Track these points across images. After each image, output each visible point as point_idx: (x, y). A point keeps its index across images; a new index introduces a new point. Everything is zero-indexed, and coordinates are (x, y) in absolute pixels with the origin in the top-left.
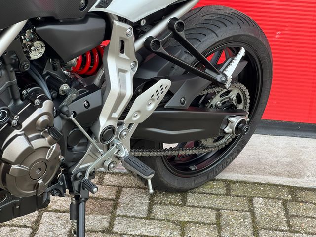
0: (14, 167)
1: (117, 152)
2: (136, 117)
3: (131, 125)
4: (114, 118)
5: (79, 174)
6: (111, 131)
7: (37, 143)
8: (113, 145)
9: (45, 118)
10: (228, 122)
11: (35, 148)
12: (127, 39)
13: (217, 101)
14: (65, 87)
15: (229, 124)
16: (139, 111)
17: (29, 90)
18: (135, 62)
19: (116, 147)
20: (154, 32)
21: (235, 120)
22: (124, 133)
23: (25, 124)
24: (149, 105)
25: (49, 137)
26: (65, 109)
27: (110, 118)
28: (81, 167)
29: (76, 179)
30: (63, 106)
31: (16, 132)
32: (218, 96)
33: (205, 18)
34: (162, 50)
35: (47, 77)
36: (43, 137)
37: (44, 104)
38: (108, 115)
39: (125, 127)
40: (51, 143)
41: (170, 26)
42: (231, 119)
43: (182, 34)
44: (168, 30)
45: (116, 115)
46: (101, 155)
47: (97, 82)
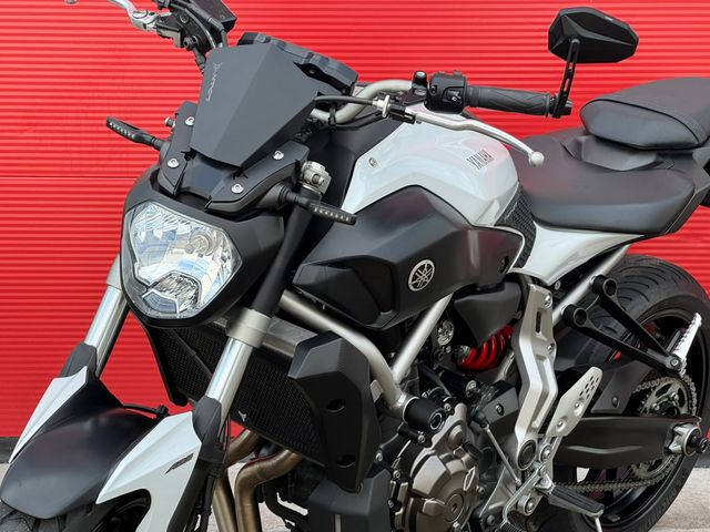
0: (428, 501)
1: (539, 482)
2: (560, 428)
3: (553, 438)
4: (534, 429)
5: (490, 518)
6: (531, 448)
7: (454, 466)
8: (533, 471)
9: (457, 430)
10: (674, 434)
11: (452, 472)
12: (545, 311)
13: (652, 402)
14: (472, 385)
15: (676, 438)
16: (564, 418)
17: (430, 392)
18: (552, 345)
19: (539, 474)
20: (573, 298)
21: (686, 431)
22: (547, 452)
23: (436, 439)
24: (576, 407)
25: (466, 457)
26: (481, 416)
27: (530, 429)
28: (491, 507)
29: (486, 525)
30: (477, 412)
31: (426, 451)
32: (654, 393)
33: (624, 274)
34: (588, 323)
35: (440, 375)
36: (456, 458)
37: (456, 408)
38: (528, 424)
39: (546, 443)
40: (469, 465)
41: (594, 288)
42: (679, 429)
43: (614, 298)
44: (594, 295)
45: (537, 424)
46: (518, 488)
47: (502, 375)
